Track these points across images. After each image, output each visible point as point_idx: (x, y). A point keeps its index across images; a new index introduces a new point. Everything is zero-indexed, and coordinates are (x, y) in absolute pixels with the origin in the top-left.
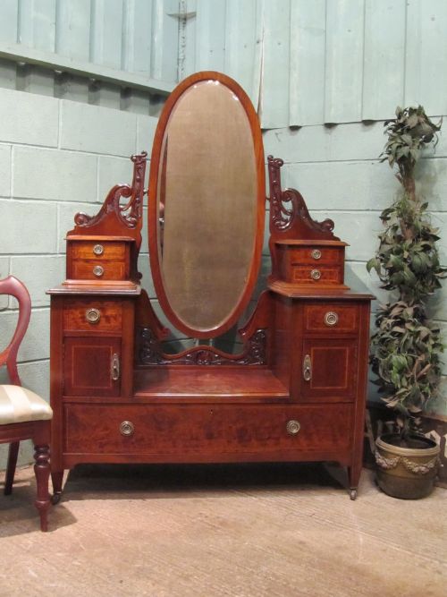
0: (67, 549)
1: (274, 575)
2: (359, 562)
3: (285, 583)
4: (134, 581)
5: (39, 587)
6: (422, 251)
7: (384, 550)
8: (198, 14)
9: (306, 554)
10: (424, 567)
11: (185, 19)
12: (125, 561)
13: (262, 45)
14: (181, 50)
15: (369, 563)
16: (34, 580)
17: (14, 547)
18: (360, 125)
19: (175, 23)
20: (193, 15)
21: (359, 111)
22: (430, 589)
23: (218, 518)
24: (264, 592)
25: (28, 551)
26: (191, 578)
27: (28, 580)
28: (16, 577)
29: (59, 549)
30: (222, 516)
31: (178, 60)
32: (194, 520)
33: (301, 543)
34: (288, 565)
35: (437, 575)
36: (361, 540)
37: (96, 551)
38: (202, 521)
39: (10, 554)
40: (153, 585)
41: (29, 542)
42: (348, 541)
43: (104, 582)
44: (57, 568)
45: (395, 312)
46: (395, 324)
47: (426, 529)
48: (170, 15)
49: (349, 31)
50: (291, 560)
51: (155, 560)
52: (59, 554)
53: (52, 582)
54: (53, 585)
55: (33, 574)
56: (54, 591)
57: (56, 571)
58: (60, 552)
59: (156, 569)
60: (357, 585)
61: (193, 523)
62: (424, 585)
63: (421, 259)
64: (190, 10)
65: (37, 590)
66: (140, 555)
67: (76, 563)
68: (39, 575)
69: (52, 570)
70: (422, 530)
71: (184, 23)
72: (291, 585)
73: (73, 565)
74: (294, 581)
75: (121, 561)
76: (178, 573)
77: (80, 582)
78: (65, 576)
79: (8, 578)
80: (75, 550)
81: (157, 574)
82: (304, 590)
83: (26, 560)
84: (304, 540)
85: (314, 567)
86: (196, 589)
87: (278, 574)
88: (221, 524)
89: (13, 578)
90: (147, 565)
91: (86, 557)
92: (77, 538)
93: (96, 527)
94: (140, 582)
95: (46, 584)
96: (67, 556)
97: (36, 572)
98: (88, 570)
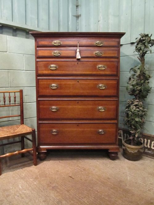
0: (34, 177)
1: (97, 191)
2: (127, 187)
3: (100, 195)
4: (51, 191)
5: (20, 193)
7: (136, 183)
8: (81, 15)
10: (150, 191)
11: (78, 17)
12: (51, 183)
13: (100, 22)
14: (77, 26)
15: (131, 188)
16: (20, 189)
18: (130, 44)
19: (75, 18)
20: (80, 15)
21: (130, 40)
22: (152, 201)
23: (83, 167)
24: (93, 199)
25: (22, 178)
26: (70, 191)
27: (18, 189)
29: (31, 177)
30: (85, 167)
31: (76, 29)
32: (75, 168)
33: (108, 178)
34: (102, 187)
36: (129, 178)
37: (42, 179)
39: (16, 179)
40: (57, 193)
42: (124, 178)
44: (28, 185)
47: (151, 175)
48: (74, 16)
49: (127, 14)
50: (104, 185)
51: (60, 183)
52: (31, 180)
53: (25, 190)
54: (25, 192)
55: (21, 187)
56: (25, 194)
57: (28, 186)
58: (31, 179)
59: (59, 187)
60: (126, 197)
61: (75, 169)
62: (150, 199)
64: (79, 14)
66: (56, 181)
67: (35, 183)
68: (22, 188)
69: (27, 186)
70: (150, 175)
71: (78, 18)
72: (102, 196)
73: (34, 184)
74: (104, 194)
75: (49, 183)
76: (66, 189)
77: (34, 191)
78: (30, 188)
79: (12, 188)
80: (36, 178)
81: (59, 189)
82: (107, 198)
83: (20, 181)
84: (109, 177)
85: (111, 188)
86: (70, 196)
87: (99, 191)
88: (84, 170)
89: (14, 188)
90: (57, 185)
91: (39, 181)
92: (38, 174)
93: (45, 169)
94: (53, 192)
95: (23, 191)
96: (33, 180)
97: (21, 186)
98: (38, 186)
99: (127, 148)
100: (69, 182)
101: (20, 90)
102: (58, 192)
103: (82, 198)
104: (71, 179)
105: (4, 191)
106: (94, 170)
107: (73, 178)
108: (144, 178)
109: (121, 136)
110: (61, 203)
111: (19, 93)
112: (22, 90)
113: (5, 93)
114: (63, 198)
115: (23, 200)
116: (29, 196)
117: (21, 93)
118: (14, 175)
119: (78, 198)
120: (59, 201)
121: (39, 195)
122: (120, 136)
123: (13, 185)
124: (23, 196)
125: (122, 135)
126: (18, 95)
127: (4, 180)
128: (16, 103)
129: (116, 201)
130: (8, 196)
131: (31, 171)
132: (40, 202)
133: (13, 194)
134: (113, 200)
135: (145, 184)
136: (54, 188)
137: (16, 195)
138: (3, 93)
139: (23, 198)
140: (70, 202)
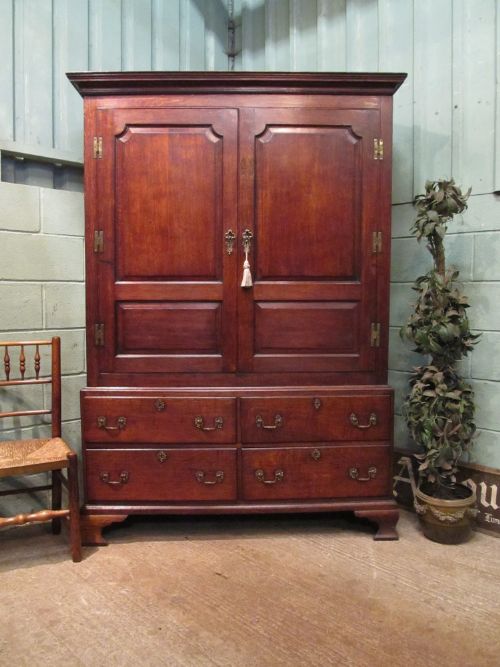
0: (119, 578)
1: (291, 607)
2: (369, 596)
3: (299, 615)
4: (168, 610)
5: (86, 614)
6: (450, 322)
7: (395, 585)
9: (323, 587)
10: (429, 603)
12: (165, 591)
15: (378, 598)
16: (84, 608)
17: (76, 576)
22: (432, 626)
23: (253, 551)
24: (279, 624)
25: (86, 581)
26: (217, 608)
27: (79, 608)
28: (69, 604)
29: (111, 578)
30: (257, 549)
33: (321, 575)
34: (305, 597)
35: (440, 612)
36: (375, 574)
37: (142, 580)
38: (238, 553)
39: (70, 582)
40: (184, 613)
41: (88, 571)
42: (363, 575)
43: (143, 611)
44: (106, 597)
45: (427, 375)
46: (425, 389)
47: (437, 566)
50: (308, 592)
51: (191, 590)
52: (111, 584)
53: (99, 609)
54: (98, 613)
55: (86, 603)
56: (98, 618)
57: (104, 599)
58: (111, 581)
59: (189, 599)
60: (364, 618)
61: (231, 556)
62: (426, 620)
63: (448, 330)
65: (84, 617)
66: (179, 585)
67: (123, 592)
68: (89, 604)
69: (101, 598)
70: (432, 566)
72: (304, 617)
73: (120, 594)
74: (308, 613)
75: (161, 591)
76: (207, 603)
77: (122, 610)
78: (110, 604)
79: (62, 605)
80: (125, 579)
81: (188, 603)
82: (316, 622)
83: (82, 588)
84: (324, 573)
85: (329, 600)
86: (219, 619)
87: (295, 606)
88: (256, 556)
89: (67, 606)
90: (183, 595)
91: (133, 586)
92: (129, 569)
93: (147, 558)
94: (173, 611)
95: (93, 611)
96: (118, 585)
97: (87, 600)
98: (132, 598)
99: (433, 509)
100: (215, 586)
101: (53, 339)
102: (186, 611)
103: (251, 623)
104: (221, 579)
105: (41, 611)
106: (282, 556)
107: (226, 578)
108: (417, 572)
109: (408, 477)
110: (197, 635)
111: (51, 346)
112: (59, 339)
113: (9, 348)
114: (201, 625)
115: (95, 631)
116: (111, 622)
117: (56, 347)
118: (62, 574)
119: (240, 624)
120: (191, 631)
121: (137, 620)
122: (406, 475)
123: (63, 597)
124: (95, 622)
125: (411, 473)
126: (47, 352)
127: (37, 585)
128: (41, 374)
129: (339, 627)
130: (52, 623)
131: (109, 563)
132: (142, 634)
133: (67, 620)
134: (331, 626)
135: (417, 586)
136: (176, 603)
137: (76, 622)
138: (4, 348)
139: (93, 627)
140: (220, 632)
